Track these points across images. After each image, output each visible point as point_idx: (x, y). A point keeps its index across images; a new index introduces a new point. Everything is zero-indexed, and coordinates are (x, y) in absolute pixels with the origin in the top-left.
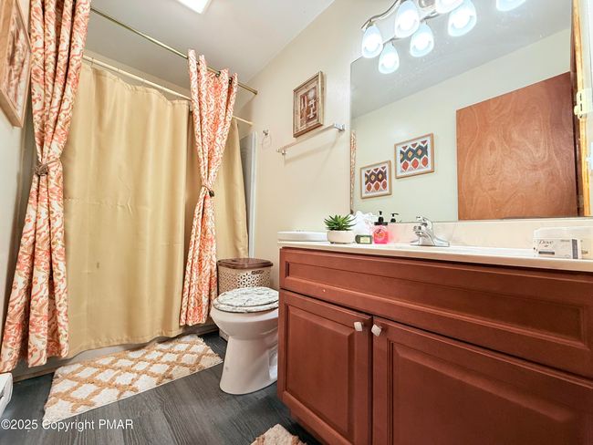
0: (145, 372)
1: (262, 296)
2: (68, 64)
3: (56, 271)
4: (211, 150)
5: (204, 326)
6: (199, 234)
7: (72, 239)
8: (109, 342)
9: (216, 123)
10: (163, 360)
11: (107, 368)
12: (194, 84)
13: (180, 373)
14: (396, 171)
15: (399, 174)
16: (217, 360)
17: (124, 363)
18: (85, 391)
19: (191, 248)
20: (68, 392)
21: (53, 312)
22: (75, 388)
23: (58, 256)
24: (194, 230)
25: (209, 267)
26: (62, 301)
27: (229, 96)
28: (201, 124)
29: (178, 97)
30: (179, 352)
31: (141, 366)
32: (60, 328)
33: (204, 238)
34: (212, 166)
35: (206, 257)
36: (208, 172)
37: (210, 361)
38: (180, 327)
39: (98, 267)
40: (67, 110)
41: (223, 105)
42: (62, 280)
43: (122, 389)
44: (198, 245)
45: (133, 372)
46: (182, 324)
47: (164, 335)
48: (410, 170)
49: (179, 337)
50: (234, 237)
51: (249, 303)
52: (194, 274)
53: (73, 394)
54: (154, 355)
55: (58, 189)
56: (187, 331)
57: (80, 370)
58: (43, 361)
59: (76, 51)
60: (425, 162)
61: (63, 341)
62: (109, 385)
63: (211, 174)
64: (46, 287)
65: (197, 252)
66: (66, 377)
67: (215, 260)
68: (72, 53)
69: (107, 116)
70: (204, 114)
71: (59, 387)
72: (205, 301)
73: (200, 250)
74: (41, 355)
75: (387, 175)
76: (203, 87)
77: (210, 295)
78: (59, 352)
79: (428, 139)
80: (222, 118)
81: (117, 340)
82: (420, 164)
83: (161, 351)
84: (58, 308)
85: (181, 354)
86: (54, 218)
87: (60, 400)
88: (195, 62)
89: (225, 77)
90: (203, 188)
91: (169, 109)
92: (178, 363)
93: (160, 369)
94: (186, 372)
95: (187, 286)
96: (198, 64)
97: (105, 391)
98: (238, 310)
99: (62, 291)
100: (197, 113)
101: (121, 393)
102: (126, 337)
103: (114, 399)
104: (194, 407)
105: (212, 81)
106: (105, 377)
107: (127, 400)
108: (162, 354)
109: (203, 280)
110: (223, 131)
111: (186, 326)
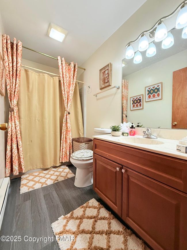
0: (49, 178)
1: (88, 154)
2: (17, 70)
3: (19, 144)
4: (68, 96)
5: (68, 162)
6: (65, 129)
7: (23, 133)
8: (37, 168)
9: (70, 85)
10: (55, 174)
11: (37, 176)
12: (61, 70)
13: (61, 179)
14: (145, 99)
15: (147, 100)
16: (73, 175)
17: (42, 175)
18: (31, 184)
19: (62, 134)
20: (26, 184)
21: (19, 158)
22: (28, 183)
23: (19, 139)
24: (63, 128)
25: (69, 141)
26: (21, 154)
27: (74, 73)
28: (64, 86)
29: (55, 75)
30: (60, 172)
31: (48, 176)
32: (22, 163)
33: (67, 131)
34: (69, 102)
35: (68, 137)
36: (67, 105)
37: (71, 175)
38: (60, 163)
39: (31, 141)
40: (17, 87)
41: (72, 77)
42: (21, 147)
43: (43, 184)
44: (65, 133)
45: (45, 178)
46: (60, 162)
47: (55, 165)
48: (151, 98)
49: (60, 166)
50: (78, 129)
51: (83, 157)
52: (64, 144)
53: (28, 185)
54: (52, 172)
55: (17, 116)
56: (62, 164)
57: (28, 177)
58: (18, 174)
59: (19, 65)
60: (158, 95)
61: (23, 167)
62: (38, 182)
63: (69, 106)
64: (16, 150)
65: (65, 136)
66: (24, 179)
67: (71, 138)
68: (17, 66)
69: (31, 87)
70: (65, 82)
71: (23, 182)
72: (68, 153)
73: (66, 135)
74: (17, 172)
75: (142, 100)
76: (64, 71)
77: (70, 152)
78: (22, 170)
79: (160, 85)
80: (72, 83)
81: (39, 167)
82: (156, 96)
83: (54, 171)
84: (20, 156)
85: (61, 172)
86: (17, 126)
87: (24, 186)
88: (60, 61)
89: (72, 65)
90: (66, 111)
91: (52, 81)
92: (60, 175)
93: (54, 177)
94: (63, 179)
95: (61, 148)
96: (62, 61)
97: (37, 184)
98: (79, 159)
99: (21, 151)
100: (62, 82)
101: (42, 185)
102: (42, 166)
103: (40, 187)
104: (66, 191)
105: (67, 67)
106: (37, 179)
107: (45, 187)
108: (54, 172)
109: (67, 146)
110: (72, 88)
111: (62, 162)
